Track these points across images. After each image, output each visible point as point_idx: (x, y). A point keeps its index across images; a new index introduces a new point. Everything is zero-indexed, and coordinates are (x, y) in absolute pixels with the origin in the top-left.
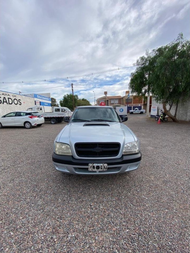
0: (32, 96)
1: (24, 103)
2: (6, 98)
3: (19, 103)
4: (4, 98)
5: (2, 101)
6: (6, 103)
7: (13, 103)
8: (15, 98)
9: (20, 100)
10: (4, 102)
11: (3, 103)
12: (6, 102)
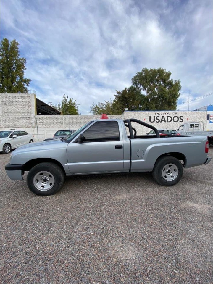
0: (204, 110)
1: (188, 119)
2: (165, 117)
3: (180, 120)
4: (163, 117)
5: (160, 120)
6: (164, 122)
7: (172, 121)
8: (176, 115)
9: (182, 117)
10: (162, 120)
11: (161, 122)
12: (165, 120)
